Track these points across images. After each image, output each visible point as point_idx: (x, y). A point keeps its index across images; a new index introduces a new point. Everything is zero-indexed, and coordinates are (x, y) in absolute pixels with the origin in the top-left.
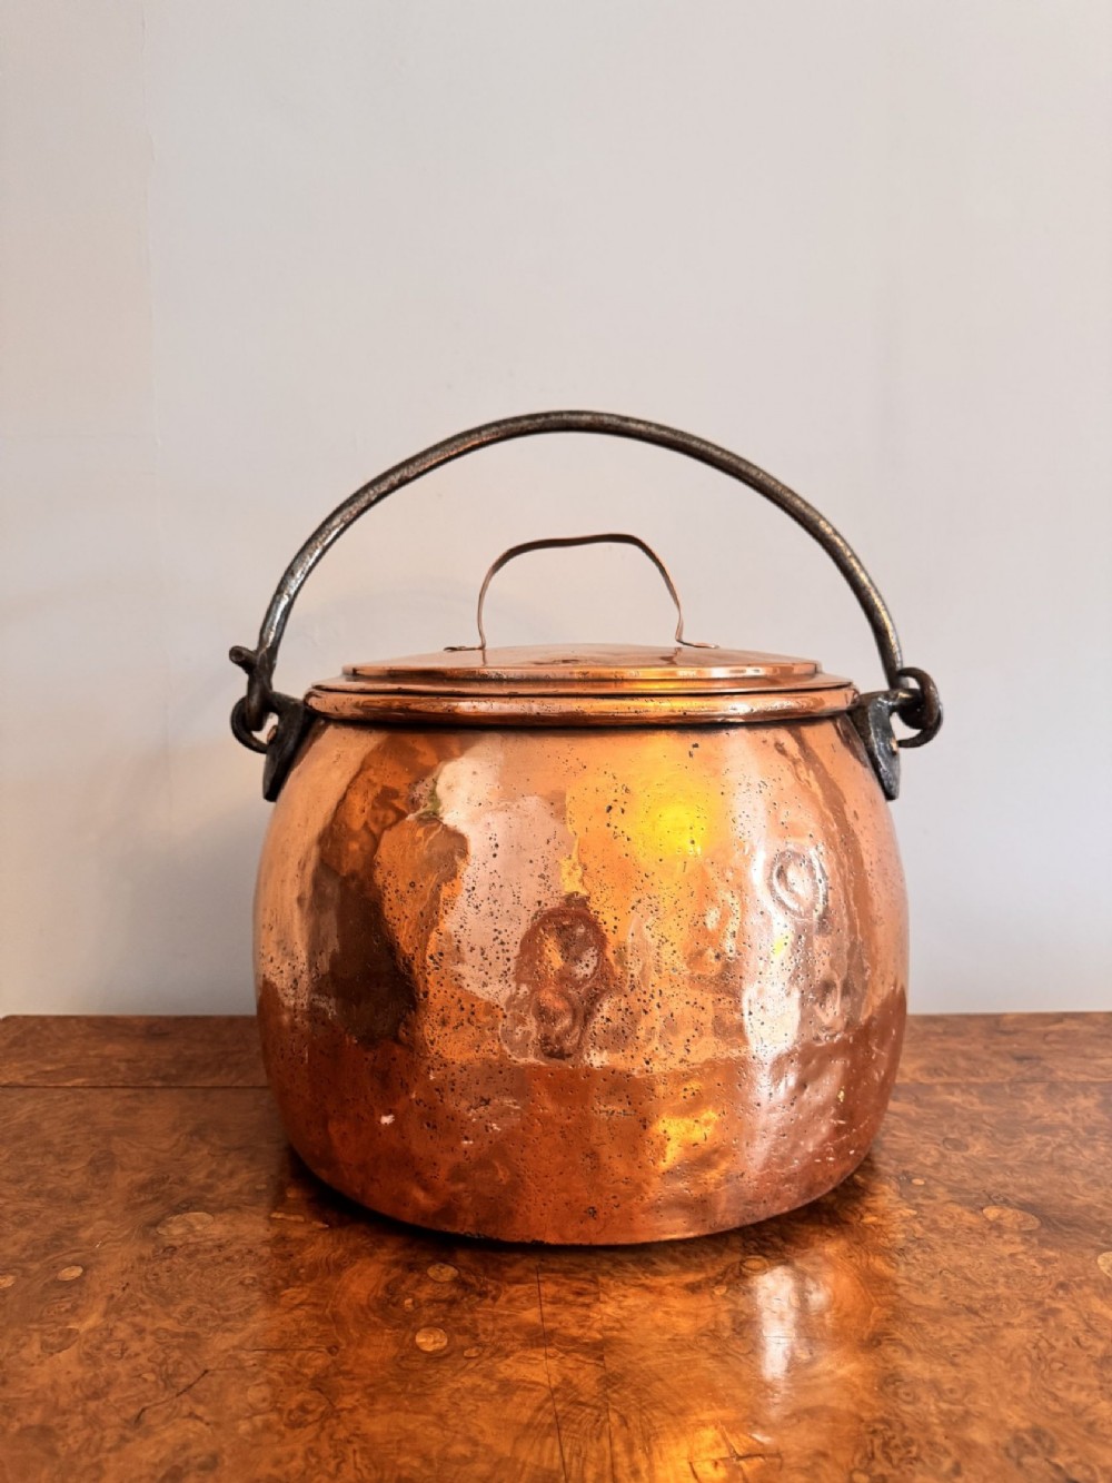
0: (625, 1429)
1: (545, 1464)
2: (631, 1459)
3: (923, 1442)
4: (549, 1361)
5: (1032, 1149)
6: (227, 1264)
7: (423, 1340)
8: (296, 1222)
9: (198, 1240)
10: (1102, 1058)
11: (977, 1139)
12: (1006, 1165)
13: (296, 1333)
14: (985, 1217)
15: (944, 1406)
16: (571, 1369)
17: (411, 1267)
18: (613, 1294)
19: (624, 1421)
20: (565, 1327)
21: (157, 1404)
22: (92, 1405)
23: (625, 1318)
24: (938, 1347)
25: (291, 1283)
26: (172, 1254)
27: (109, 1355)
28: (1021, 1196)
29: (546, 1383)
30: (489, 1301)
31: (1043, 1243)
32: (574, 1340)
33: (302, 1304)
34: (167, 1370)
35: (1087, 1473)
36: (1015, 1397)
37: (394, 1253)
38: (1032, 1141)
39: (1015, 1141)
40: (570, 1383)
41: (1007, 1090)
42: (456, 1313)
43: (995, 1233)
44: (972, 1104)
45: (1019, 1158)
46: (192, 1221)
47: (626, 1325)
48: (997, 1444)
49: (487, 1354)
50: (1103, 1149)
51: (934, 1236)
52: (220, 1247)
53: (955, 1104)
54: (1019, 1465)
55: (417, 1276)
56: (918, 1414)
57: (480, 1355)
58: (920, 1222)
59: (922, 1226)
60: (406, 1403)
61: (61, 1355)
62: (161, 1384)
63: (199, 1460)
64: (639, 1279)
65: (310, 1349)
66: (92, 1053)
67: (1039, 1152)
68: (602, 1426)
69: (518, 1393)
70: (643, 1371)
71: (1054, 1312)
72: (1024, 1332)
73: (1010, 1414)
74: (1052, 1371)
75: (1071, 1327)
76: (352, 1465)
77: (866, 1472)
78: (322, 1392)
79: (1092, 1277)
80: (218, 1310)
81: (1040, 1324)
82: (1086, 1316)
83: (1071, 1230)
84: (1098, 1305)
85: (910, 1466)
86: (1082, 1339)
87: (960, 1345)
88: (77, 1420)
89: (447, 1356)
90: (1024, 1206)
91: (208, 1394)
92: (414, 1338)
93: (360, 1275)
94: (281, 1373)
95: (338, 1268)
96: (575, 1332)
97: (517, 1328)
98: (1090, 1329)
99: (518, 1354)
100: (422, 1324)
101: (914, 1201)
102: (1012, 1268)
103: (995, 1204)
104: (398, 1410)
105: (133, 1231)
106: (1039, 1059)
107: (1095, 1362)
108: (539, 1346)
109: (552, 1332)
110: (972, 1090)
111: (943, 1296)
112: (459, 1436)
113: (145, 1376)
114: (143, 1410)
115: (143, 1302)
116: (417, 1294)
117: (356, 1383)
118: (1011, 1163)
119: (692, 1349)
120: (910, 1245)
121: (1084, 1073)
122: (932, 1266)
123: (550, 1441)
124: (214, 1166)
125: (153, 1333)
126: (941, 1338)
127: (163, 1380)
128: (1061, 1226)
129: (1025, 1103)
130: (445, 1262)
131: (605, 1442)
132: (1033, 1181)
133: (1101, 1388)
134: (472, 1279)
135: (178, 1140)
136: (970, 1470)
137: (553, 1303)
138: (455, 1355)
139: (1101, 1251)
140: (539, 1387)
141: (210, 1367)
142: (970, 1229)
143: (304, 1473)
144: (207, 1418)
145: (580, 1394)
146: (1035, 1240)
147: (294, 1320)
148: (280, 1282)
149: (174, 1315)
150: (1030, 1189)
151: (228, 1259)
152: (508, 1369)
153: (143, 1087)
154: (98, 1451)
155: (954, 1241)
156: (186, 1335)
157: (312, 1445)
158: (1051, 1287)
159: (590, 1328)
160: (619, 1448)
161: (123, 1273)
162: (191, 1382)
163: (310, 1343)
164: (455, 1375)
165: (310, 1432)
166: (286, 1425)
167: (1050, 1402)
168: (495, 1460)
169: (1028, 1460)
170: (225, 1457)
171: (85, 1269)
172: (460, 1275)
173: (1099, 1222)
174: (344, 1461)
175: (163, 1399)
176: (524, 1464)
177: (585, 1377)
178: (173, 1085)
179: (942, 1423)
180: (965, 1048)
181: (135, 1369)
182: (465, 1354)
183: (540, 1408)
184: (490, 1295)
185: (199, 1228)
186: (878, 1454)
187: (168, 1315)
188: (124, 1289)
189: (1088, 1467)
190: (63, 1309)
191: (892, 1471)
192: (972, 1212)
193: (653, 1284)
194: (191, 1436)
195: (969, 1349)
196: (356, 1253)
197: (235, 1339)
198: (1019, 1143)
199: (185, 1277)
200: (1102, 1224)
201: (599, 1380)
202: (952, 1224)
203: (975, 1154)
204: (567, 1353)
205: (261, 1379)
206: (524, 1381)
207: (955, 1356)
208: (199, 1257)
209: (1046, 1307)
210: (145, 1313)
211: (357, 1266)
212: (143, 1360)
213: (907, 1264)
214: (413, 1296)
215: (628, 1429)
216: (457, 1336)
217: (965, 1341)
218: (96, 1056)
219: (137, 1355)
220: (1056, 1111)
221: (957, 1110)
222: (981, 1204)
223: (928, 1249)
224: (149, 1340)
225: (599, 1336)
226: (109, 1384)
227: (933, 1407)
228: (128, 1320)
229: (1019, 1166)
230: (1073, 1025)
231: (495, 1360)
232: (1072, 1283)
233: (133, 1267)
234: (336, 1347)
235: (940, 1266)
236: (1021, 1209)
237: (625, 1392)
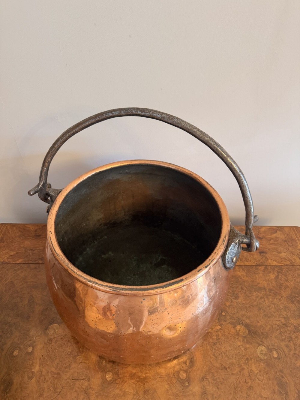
4: (134, 385)
5: (254, 299)
6: (64, 346)
7: (108, 376)
9: (57, 336)
10: (282, 253)
11: (241, 294)
13: (80, 373)
14: (236, 330)
16: (138, 388)
20: (137, 372)
23: (151, 369)
24: (216, 381)
25: (79, 354)
26: (52, 342)
27: (42, 381)
28: (247, 321)
29: (133, 392)
31: (247, 341)
32: (139, 377)
33: (81, 362)
34: (55, 386)
38: (254, 295)
39: (251, 295)
40: (138, 392)
41: (254, 269)
42: (114, 366)
43: (237, 337)
44: (244, 276)
45: (250, 303)
46: (55, 328)
47: (151, 372)
49: (121, 382)
50: (271, 299)
51: (223, 338)
52: (62, 339)
53: (239, 276)
57: (119, 382)
58: (221, 332)
59: (221, 333)
61: (32, 381)
62: (54, 391)
65: (84, 379)
69: (127, 396)
70: (153, 389)
71: (243, 369)
72: (235, 377)
74: (238, 391)
75: (246, 375)
78: (87, 395)
79: (255, 355)
80: (64, 364)
81: (239, 374)
82: (250, 371)
83: (254, 336)
84: (254, 367)
86: (247, 380)
87: (220, 381)
89: (112, 382)
90: (247, 326)
91: (64, 395)
92: (105, 376)
94: (78, 388)
96: (140, 374)
97: (127, 373)
98: (250, 376)
99: (127, 382)
100: (107, 370)
101: (221, 323)
102: (238, 351)
103: (240, 324)
105: (42, 332)
106: (266, 253)
107: (247, 388)
108: (132, 379)
109: (135, 374)
110: (245, 269)
111: (220, 362)
113: (50, 388)
115: (47, 361)
117: (94, 392)
118: (247, 306)
119: (164, 381)
120: (217, 341)
121: (276, 261)
122: (220, 350)
125: (50, 373)
126: (217, 379)
128: (253, 334)
129: (257, 276)
132: (251, 314)
138: (114, 382)
139: (259, 345)
140: (131, 394)
141: (64, 386)
142: (232, 335)
145: (140, 397)
146: (245, 340)
147: (80, 368)
148: (76, 354)
150: (249, 318)
151: (64, 344)
152: (125, 387)
155: (227, 340)
156: (58, 374)
158: (245, 359)
159: (143, 373)
161: (42, 349)
162: (60, 391)
163: (84, 377)
164: (114, 389)
171: (33, 348)
175: (55, 397)
177: (141, 390)
181: (48, 386)
182: (116, 382)
187: (53, 366)
188: (42, 356)
190: (30, 364)
192: (233, 328)
195: (222, 382)
197: (68, 375)
198: (251, 296)
199: (55, 352)
200: (262, 334)
201: (144, 391)
202: (228, 332)
203: (239, 301)
204: (138, 382)
205: (74, 390)
206: (128, 392)
207: (219, 385)
208: (58, 343)
209: (242, 367)
210: (48, 365)
212: (49, 383)
213: (215, 349)
216: (114, 375)
217: (222, 380)
218: (23, 247)
219: (48, 381)
220: (264, 281)
221: (239, 279)
222: (236, 324)
223: (220, 343)
224: (50, 376)
225: (144, 376)
226: (43, 391)
228: (45, 368)
229: (249, 307)
230: (279, 235)
231: (122, 384)
232: (250, 358)
233: (43, 347)
234: (89, 378)
235: (222, 350)
236: (245, 327)
237: (149, 396)
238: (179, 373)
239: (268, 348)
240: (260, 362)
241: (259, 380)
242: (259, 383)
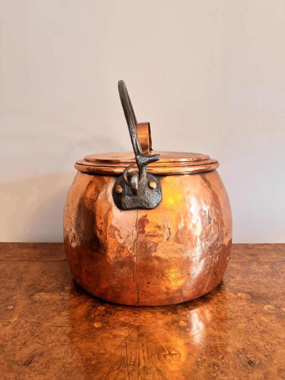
0: (143, 347)
1: (122, 355)
2: (143, 354)
3: (215, 351)
4: (126, 330)
5: (251, 279)
6: (49, 305)
7: (96, 325)
8: (67, 295)
9: (43, 299)
10: (272, 255)
11: (238, 276)
12: (245, 283)
13: (64, 323)
14: (237, 295)
15: (222, 342)
16: (131, 332)
17: (94, 307)
18: (143, 314)
19: (143, 345)
20: (130, 322)
21: (29, 340)
22: (14, 340)
23: (145, 320)
24: (222, 328)
25: (64, 310)
26: (36, 303)
27: (19, 328)
28: (248, 291)
29: (125, 336)
30: (112, 315)
31: (251, 302)
32: (132, 325)
33: (66, 316)
34: (32, 331)
35: (254, 359)
36: (239, 340)
37: (90, 303)
38: (252, 276)
39: (248, 276)
40: (131, 335)
41: (247, 263)
42: (104, 318)
43: (240, 300)
44: (238, 267)
45: (248, 281)
46: (41, 294)
47: (145, 321)
48: (233, 351)
49: (111, 328)
50: (269, 279)
51: (224, 300)
52: (47, 301)
53: (234, 267)
54: (238, 357)
55: (95, 309)
56: (215, 344)
57: (109, 329)
58: (221, 297)
60: (90, 340)
61: (7, 327)
62: (31, 335)
63: (39, 353)
64: (150, 310)
65: (68, 326)
66: (19, 252)
67: (253, 279)
68: (137, 346)
69: (117, 338)
70: (149, 333)
71: (252, 319)
72: (244, 324)
73: (237, 344)
74: (249, 334)
75: (256, 323)
76: (76, 355)
77: (201, 358)
78: (70, 337)
79: (262, 311)
80: (46, 317)
81: (248, 323)
82: (259, 321)
83: (258, 299)
84: (263, 318)
85: (211, 357)
86: (258, 326)
87: (227, 327)
88: (10, 343)
89: (101, 328)
90: (248, 293)
91: (42, 337)
92: (93, 324)
93: (81, 309)
94: (60, 333)
95: (76, 306)
96: (133, 323)
97: (119, 322)
98: (260, 324)
99: (118, 328)
100: (96, 320)
101: (220, 291)
102: (243, 308)
103: (241, 292)
104: (88, 342)
105: (26, 297)
106: (257, 255)
107: (260, 332)
108: (123, 327)
109: (127, 323)
110: (238, 263)
111: (224, 315)
112: (102, 348)
113: (27, 333)
114: (26, 341)
115: (28, 315)
116: (95, 313)
117: (78, 335)
118: (246, 282)
119: (161, 328)
120: (218, 302)
121: (268, 259)
122: (223, 308)
123: (124, 349)
124: (47, 281)
125: (30, 322)
126: (223, 326)
127: (31, 334)
128: (257, 298)
129: (251, 267)
130: (103, 305)
131: (138, 350)
132: (251, 287)
133: (261, 338)
134: (109, 310)
135: (39, 274)
136: (226, 358)
137: (128, 316)
138: (103, 328)
139: (265, 304)
140: (122, 337)
141: (43, 331)
142: (233, 298)
143: (64, 357)
144: (41, 343)
145: (133, 338)
146: (249, 302)
147: (64, 320)
148: (61, 310)
149: (35, 318)
150: (250, 289)
151: (49, 304)
152: (115, 332)
153: (32, 261)
154: (14, 351)
155: (229, 302)
156: (38, 323)
157: (66, 350)
158: (252, 313)
159: (137, 322)
160: (141, 351)
161: (23, 307)
162: (38, 334)
164: (102, 333)
165: (66, 347)
166: (60, 345)
167: (248, 342)
168: (110, 354)
169: (240, 356)
170: (45, 353)
171: (14, 306)
172: (106, 309)
173: (266, 297)
174: (74, 354)
175: (31, 338)
176: (117, 355)
177: (134, 334)
178: (39, 260)
179: (220, 347)
180: (238, 252)
181: (25, 331)
182: (105, 328)
183: (122, 342)
184: (113, 314)
185: (43, 296)
186: (204, 354)
187: (34, 318)
188: (23, 311)
189: (255, 358)
190: (8, 316)
191: (207, 358)
192: (235, 294)
193: (153, 311)
194: (37, 347)
195: (229, 328)
196: (81, 303)
197: (50, 324)
199: (38, 309)
200: (267, 298)
201: (138, 335)
202: (229, 297)
203: (237, 280)
204: (130, 328)
205: (55, 334)
206: (119, 335)
207: (226, 330)
208: (42, 303)
209: (250, 318)
210: (28, 317)
211: (81, 306)
212: (27, 329)
213: (217, 307)
214: (94, 314)
215: (144, 347)
216: (104, 324)
217: (229, 327)
218: (20, 253)
219: (25, 328)
220: (259, 269)
221: (234, 268)
222: (237, 292)
223: (222, 303)
224: (29, 324)
225: (139, 324)
226: (18, 335)
227: (219, 343)
228: (24, 319)
229: (248, 283)
230: (266, 247)
231: (113, 330)
232: (257, 312)
233: (26, 306)
234: (74, 326)
235: (225, 308)
236: (247, 294)
237: (144, 338)
238: (179, 322)
239: (275, 306)
240: (269, 315)
241: (272, 327)
242: (272, 329)
